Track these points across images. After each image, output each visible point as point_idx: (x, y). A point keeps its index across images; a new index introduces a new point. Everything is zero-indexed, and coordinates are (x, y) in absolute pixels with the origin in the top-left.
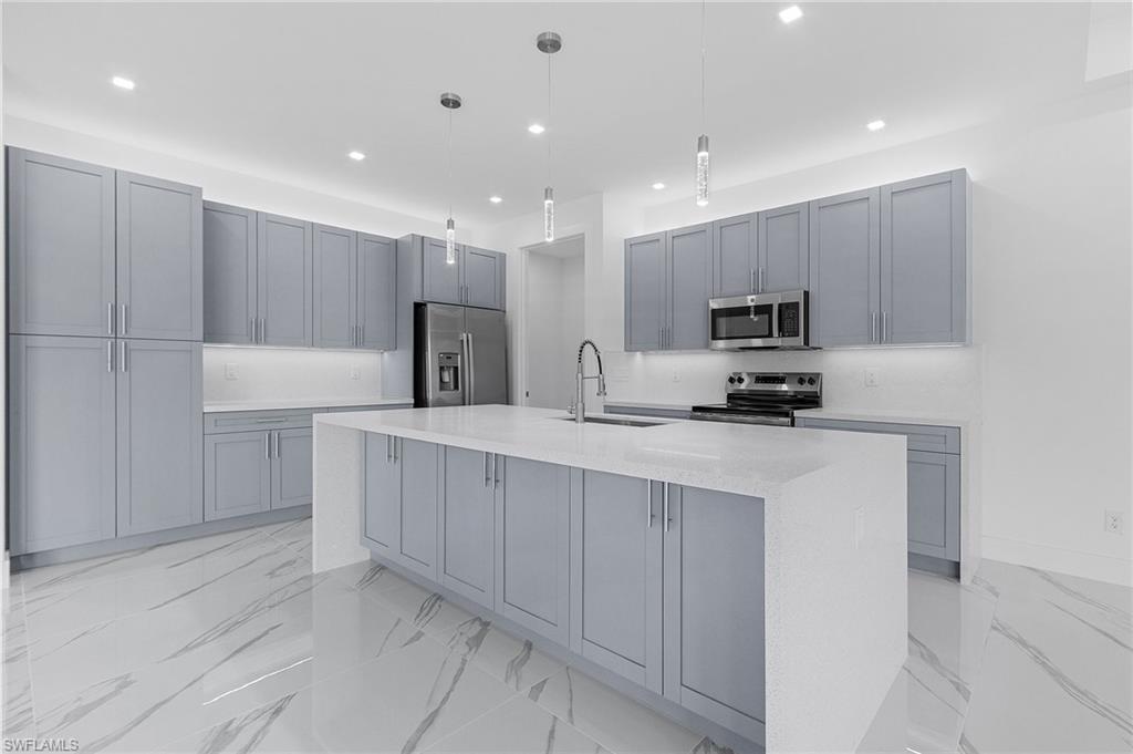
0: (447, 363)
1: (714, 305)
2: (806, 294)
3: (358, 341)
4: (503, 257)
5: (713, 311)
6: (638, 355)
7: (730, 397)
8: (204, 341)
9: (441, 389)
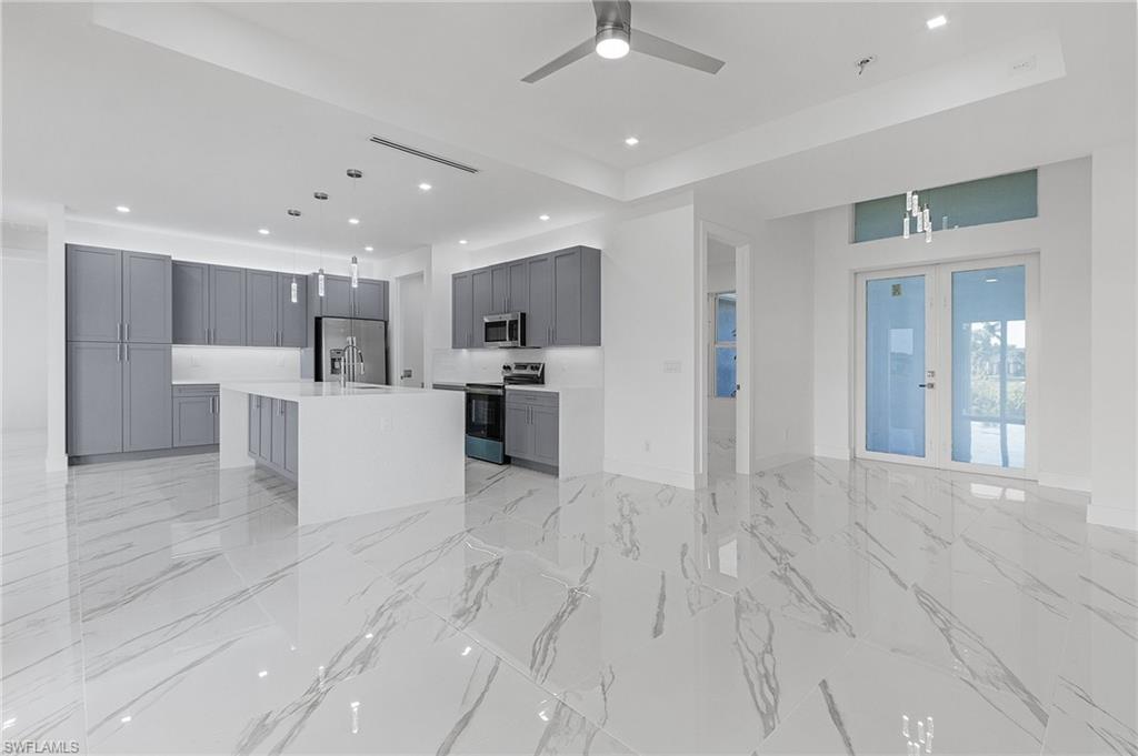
0: (336, 356)
1: (486, 320)
2: (523, 315)
3: (279, 342)
4: (388, 282)
5: (486, 324)
6: (464, 351)
7: (505, 379)
8: (174, 343)
9: (332, 373)
